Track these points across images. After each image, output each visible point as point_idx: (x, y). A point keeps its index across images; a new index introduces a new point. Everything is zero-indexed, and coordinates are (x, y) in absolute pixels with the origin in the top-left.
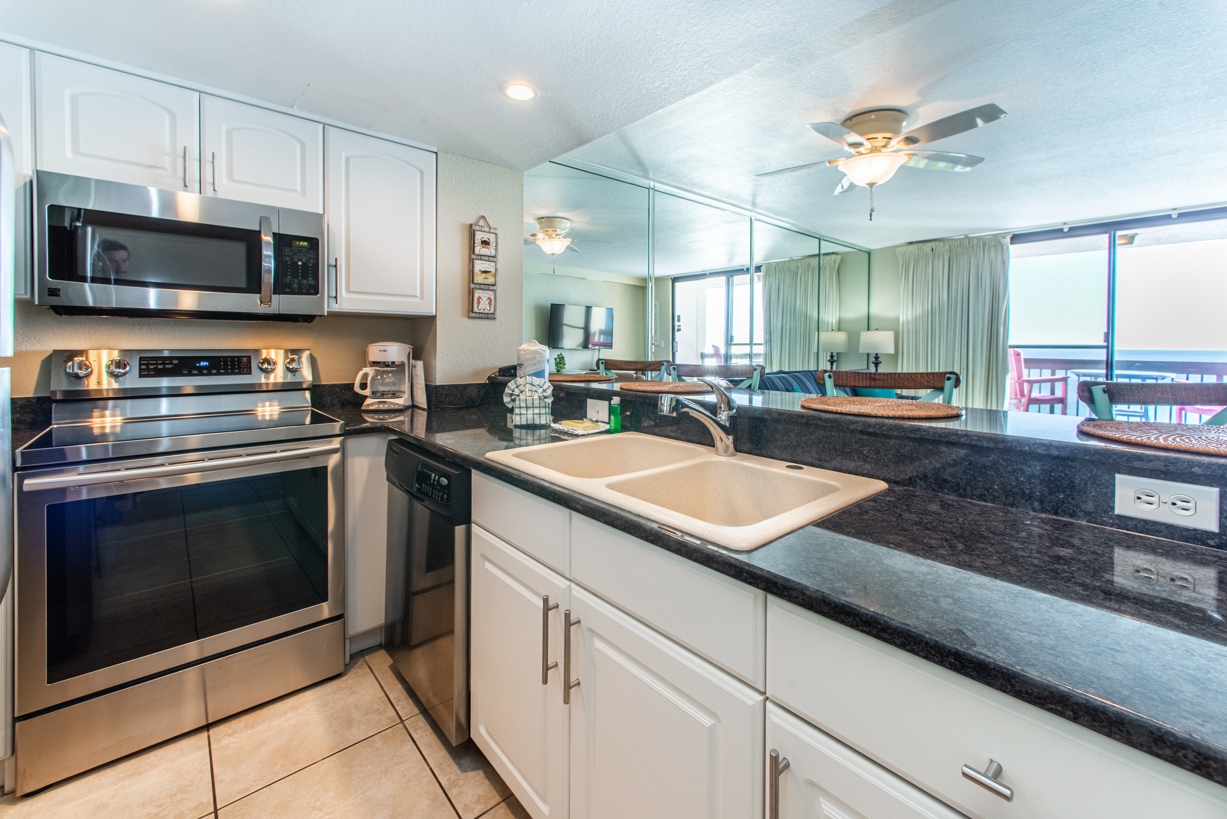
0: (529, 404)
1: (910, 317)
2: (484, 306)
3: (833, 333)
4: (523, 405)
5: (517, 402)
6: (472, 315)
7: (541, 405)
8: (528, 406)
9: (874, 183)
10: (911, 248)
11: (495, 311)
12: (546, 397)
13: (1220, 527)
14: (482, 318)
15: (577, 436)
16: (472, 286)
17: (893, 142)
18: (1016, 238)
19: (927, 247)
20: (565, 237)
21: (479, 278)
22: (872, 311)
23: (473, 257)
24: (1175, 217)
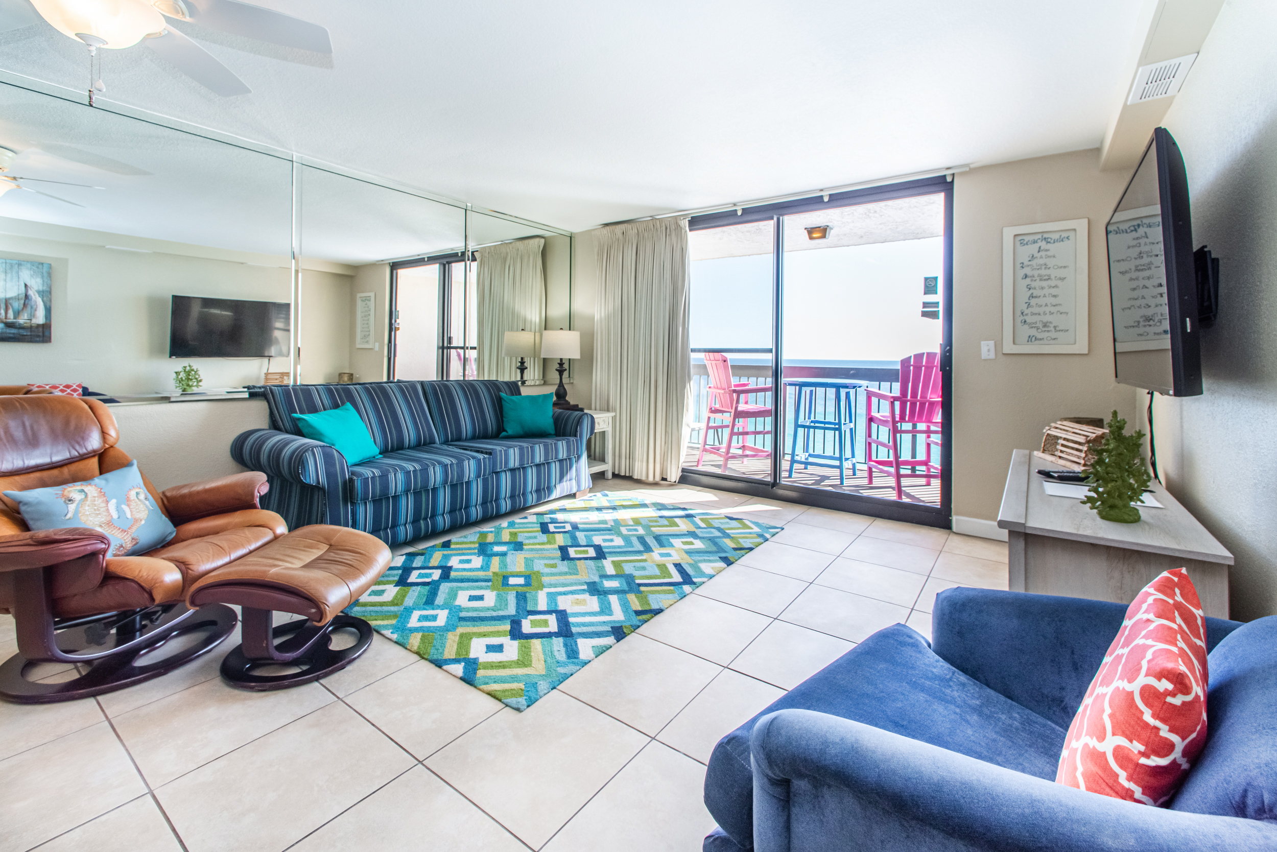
1: (603, 315)
10: (606, 230)
18: (699, 221)
19: (619, 229)
22: (574, 307)
24: (826, 199)
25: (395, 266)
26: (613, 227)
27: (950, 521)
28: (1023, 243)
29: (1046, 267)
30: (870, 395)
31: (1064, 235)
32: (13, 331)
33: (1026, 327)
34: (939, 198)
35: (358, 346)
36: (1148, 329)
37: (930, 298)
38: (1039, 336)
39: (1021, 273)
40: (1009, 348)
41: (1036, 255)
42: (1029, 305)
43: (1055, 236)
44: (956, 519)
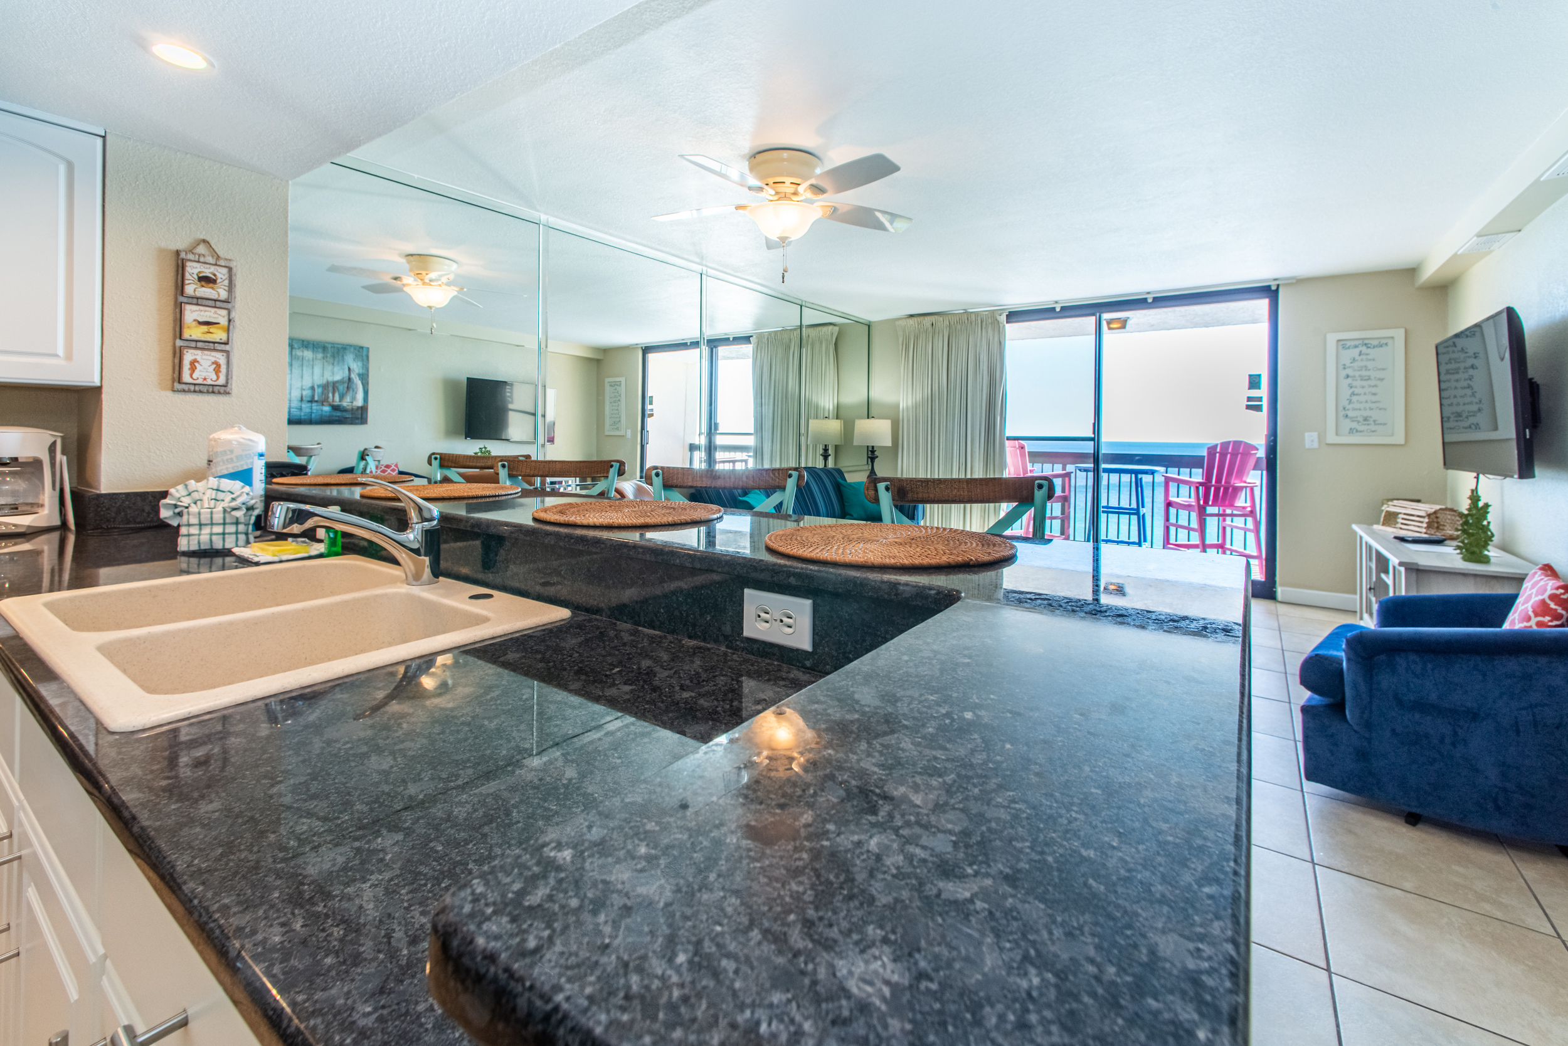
0: (205, 519)
1: (910, 403)
2: (204, 374)
3: (826, 421)
4: (194, 521)
5: (185, 517)
6: (177, 386)
7: (228, 521)
8: (203, 522)
9: (787, 238)
10: (911, 321)
11: (227, 382)
12: (234, 509)
13: (814, 646)
14: (200, 392)
15: (257, 564)
16: (179, 343)
17: (801, 189)
18: (1014, 316)
19: (927, 321)
20: (448, 284)
21: (194, 332)
22: (872, 394)
23: (181, 299)
24: (1150, 301)
25: (646, 350)
26: (922, 318)
27: (1275, 592)
28: (1344, 347)
29: (1366, 368)
30: (1167, 481)
31: (1384, 341)
32: (339, 414)
33: (1348, 420)
34: (1263, 304)
35: (607, 433)
36: (1459, 424)
37: (1254, 393)
38: (1360, 428)
39: (1343, 373)
40: (1332, 438)
41: (1357, 357)
42: (1350, 402)
43: (1375, 342)
44: (1282, 592)
